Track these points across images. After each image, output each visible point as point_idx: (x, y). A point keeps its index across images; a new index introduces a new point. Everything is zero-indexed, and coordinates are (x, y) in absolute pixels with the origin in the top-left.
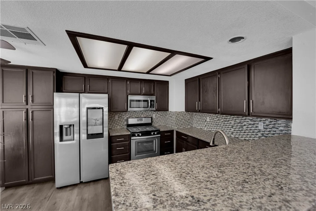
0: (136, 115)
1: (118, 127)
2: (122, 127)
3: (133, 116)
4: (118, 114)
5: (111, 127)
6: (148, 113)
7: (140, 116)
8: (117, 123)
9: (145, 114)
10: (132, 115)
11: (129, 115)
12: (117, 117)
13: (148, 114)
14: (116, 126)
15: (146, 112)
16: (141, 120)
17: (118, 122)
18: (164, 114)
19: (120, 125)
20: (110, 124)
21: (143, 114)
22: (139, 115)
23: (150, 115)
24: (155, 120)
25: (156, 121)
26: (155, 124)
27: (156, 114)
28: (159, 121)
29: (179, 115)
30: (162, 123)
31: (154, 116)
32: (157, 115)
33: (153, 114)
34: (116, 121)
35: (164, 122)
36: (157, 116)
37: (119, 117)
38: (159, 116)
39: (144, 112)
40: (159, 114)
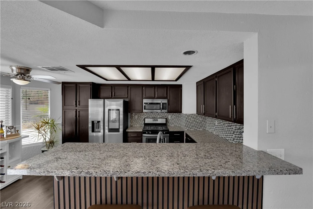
0: (152, 116)
1: (138, 125)
2: (141, 125)
3: (150, 117)
4: (138, 115)
5: (132, 125)
6: (164, 114)
7: (156, 116)
8: (137, 122)
9: (161, 115)
10: (149, 115)
11: (147, 116)
12: (137, 117)
13: (164, 115)
14: (136, 124)
15: (162, 113)
16: (157, 120)
17: (138, 121)
18: (179, 116)
19: (139, 124)
20: (131, 122)
21: (159, 115)
22: (155, 116)
23: (166, 116)
24: (171, 120)
25: (172, 121)
26: (171, 124)
27: (172, 115)
28: (174, 122)
29: (190, 117)
30: (178, 124)
31: (169, 117)
32: (173, 116)
33: (169, 115)
34: (136, 120)
35: (179, 123)
36: (172, 118)
37: (138, 117)
38: (174, 118)
39: (160, 114)
40: (174, 116)
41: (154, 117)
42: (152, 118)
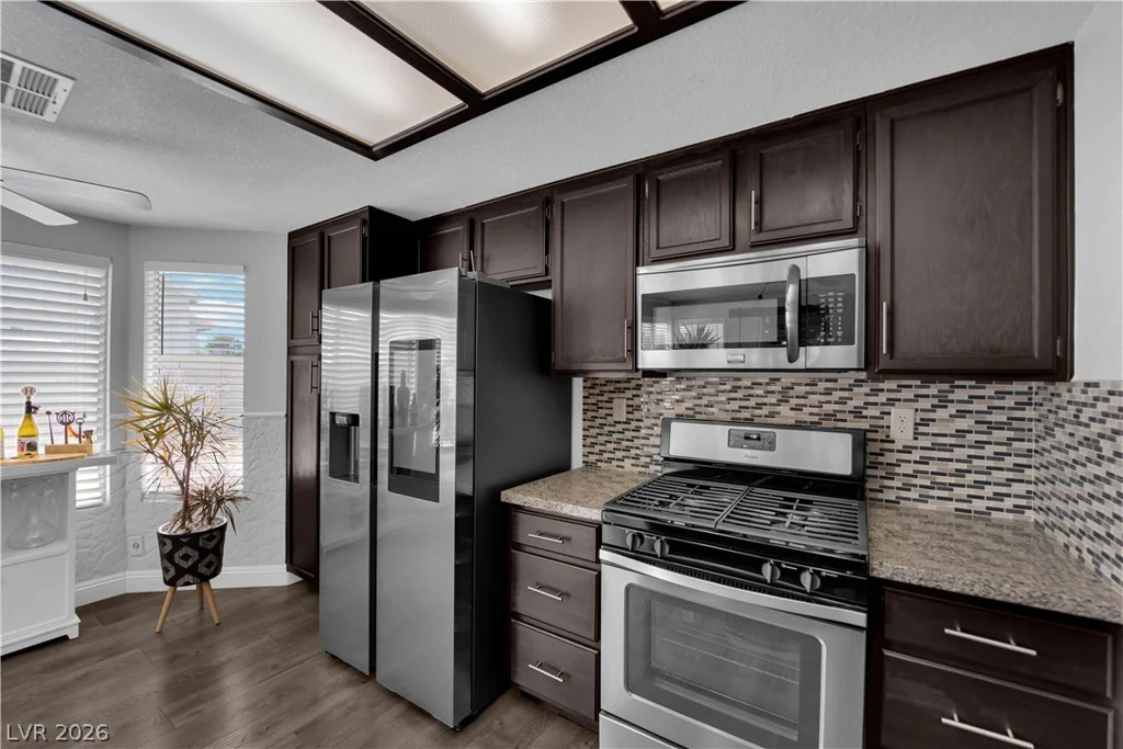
1: (628, 463)
2: (646, 466)
4: (629, 394)
5: (593, 458)
6: (836, 395)
7: (765, 411)
8: (625, 444)
9: (814, 399)
10: (705, 401)
11: (689, 404)
12: (624, 409)
13: (842, 401)
14: (619, 454)
16: (771, 446)
17: (629, 434)
18: (1029, 413)
19: (637, 457)
20: (589, 440)
21: (794, 401)
22: (759, 406)
23: (857, 413)
24: (916, 455)
25: (932, 467)
26: (914, 494)
27: (925, 404)
28: (960, 473)
30: (1008, 503)
31: (900, 424)
32: (941, 414)
33: (891, 402)
34: (619, 427)
35: (1029, 495)
36: (932, 429)
37: (633, 409)
38: (961, 433)
40: (961, 414)
41: (745, 414)
42: (734, 421)
